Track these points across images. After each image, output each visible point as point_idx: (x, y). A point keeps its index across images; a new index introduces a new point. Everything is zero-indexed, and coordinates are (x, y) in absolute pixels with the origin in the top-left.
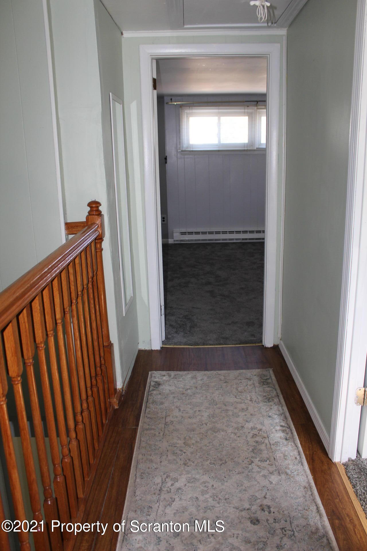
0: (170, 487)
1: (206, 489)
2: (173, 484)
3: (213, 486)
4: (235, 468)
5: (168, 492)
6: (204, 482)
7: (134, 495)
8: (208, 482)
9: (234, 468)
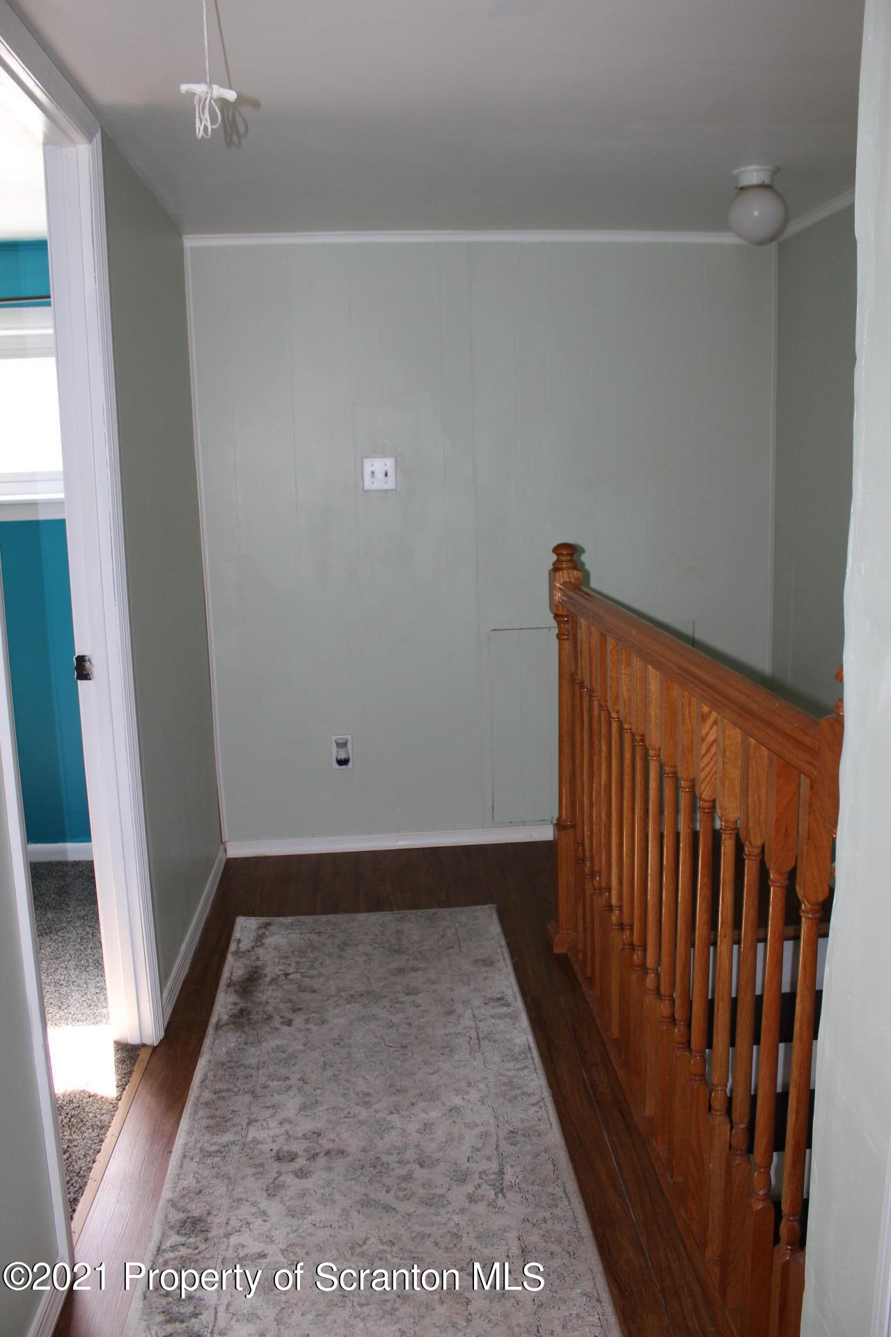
0: (481, 1181)
1: (403, 1185)
2: (476, 1189)
3: (388, 1192)
4: (331, 1236)
5: (484, 1172)
6: (407, 1198)
7: (553, 1160)
8: (397, 1198)
9: (333, 1234)
